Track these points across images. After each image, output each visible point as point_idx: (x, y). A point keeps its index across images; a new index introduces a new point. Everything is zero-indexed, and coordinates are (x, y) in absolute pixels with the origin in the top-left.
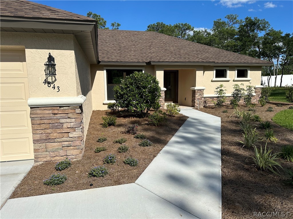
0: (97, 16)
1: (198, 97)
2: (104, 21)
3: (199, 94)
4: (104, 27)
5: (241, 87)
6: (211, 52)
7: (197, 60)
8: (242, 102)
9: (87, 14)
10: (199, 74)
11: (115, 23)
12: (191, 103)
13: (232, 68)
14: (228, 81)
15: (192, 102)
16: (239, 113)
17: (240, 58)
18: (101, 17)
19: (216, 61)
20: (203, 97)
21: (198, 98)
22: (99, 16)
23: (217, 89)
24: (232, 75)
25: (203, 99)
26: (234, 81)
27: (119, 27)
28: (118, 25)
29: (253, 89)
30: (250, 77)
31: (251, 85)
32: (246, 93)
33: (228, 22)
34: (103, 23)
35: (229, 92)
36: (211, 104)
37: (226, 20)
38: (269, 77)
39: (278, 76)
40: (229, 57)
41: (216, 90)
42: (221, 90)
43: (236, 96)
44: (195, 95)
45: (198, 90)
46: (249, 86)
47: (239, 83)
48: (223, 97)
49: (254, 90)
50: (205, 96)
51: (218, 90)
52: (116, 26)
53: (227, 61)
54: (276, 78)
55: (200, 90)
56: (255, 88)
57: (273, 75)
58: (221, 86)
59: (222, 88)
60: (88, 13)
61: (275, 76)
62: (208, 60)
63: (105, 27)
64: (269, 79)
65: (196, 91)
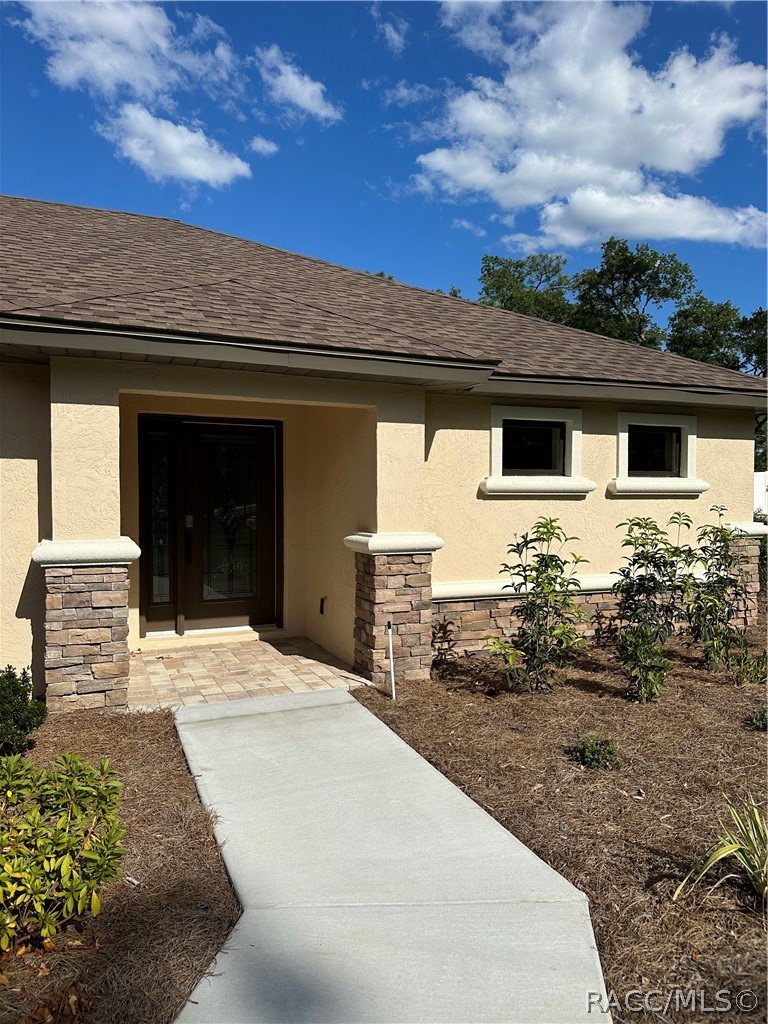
1: (392, 602)
5: (670, 534)
12: (348, 644)
13: (600, 416)
14: (578, 496)
15: (356, 633)
20: (426, 603)
21: (391, 608)
23: (518, 549)
24: (599, 457)
25: (426, 614)
26: (611, 495)
36: (481, 646)
40: (578, 352)
42: (546, 561)
44: (374, 589)
45: (395, 555)
55: (408, 555)
58: (547, 530)
59: (552, 547)
65: (380, 561)
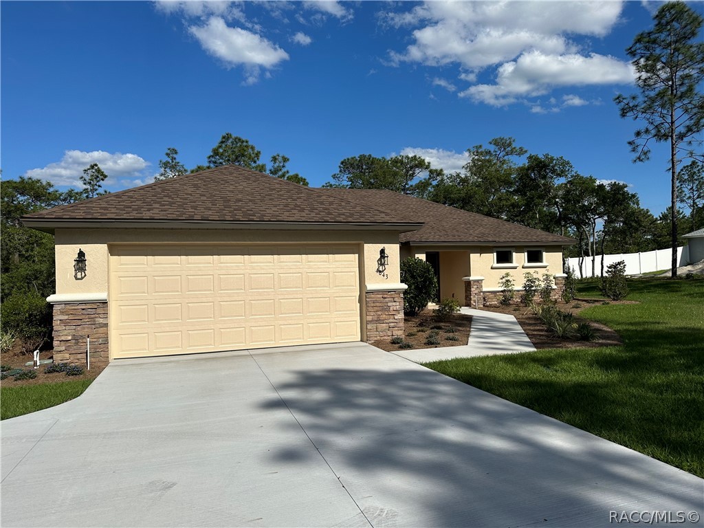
0: (243, 142)
1: (475, 291)
2: (256, 151)
3: (476, 286)
4: (255, 162)
5: (535, 276)
6: (486, 225)
7: (471, 239)
8: (537, 298)
9: (221, 137)
10: (474, 257)
11: (278, 156)
12: (464, 301)
13: (520, 249)
14: (515, 268)
15: (466, 299)
16: (536, 308)
17: (529, 233)
18: (250, 143)
19: (497, 240)
20: (482, 292)
22: (247, 142)
23: (502, 279)
24: (520, 258)
25: (482, 294)
26: (523, 267)
27: (286, 164)
28: (285, 160)
29: (552, 278)
30: (547, 262)
31: (548, 273)
32: (543, 285)
33: (496, 152)
34: (253, 156)
35: (518, 285)
36: (493, 303)
37: (492, 148)
38: (581, 258)
39: (596, 257)
40: (514, 233)
41: (501, 281)
42: (508, 281)
43: (529, 291)
44: (471, 288)
45: (475, 281)
46: (546, 275)
47: (531, 271)
48: (510, 291)
49: (554, 280)
50: (484, 289)
51: (504, 280)
52: (280, 162)
53: (512, 239)
54: (593, 261)
55: (478, 281)
56: (554, 278)
57: (588, 256)
58: (507, 275)
59: (509, 278)
60: (224, 134)
61: (591, 258)
62: (486, 239)
63: (258, 162)
64: (582, 263)
65: (472, 282)
